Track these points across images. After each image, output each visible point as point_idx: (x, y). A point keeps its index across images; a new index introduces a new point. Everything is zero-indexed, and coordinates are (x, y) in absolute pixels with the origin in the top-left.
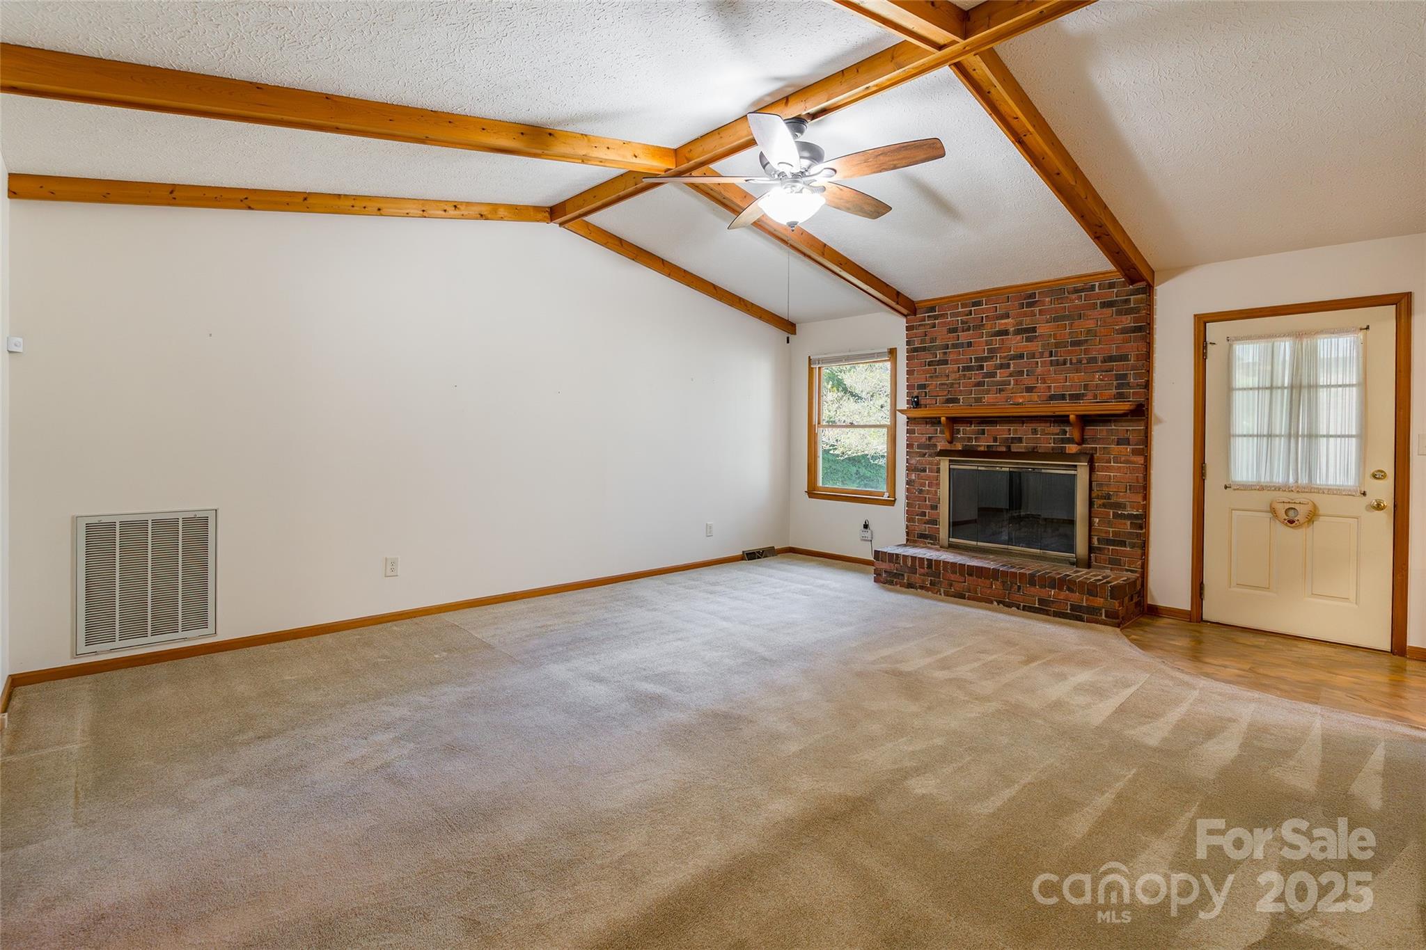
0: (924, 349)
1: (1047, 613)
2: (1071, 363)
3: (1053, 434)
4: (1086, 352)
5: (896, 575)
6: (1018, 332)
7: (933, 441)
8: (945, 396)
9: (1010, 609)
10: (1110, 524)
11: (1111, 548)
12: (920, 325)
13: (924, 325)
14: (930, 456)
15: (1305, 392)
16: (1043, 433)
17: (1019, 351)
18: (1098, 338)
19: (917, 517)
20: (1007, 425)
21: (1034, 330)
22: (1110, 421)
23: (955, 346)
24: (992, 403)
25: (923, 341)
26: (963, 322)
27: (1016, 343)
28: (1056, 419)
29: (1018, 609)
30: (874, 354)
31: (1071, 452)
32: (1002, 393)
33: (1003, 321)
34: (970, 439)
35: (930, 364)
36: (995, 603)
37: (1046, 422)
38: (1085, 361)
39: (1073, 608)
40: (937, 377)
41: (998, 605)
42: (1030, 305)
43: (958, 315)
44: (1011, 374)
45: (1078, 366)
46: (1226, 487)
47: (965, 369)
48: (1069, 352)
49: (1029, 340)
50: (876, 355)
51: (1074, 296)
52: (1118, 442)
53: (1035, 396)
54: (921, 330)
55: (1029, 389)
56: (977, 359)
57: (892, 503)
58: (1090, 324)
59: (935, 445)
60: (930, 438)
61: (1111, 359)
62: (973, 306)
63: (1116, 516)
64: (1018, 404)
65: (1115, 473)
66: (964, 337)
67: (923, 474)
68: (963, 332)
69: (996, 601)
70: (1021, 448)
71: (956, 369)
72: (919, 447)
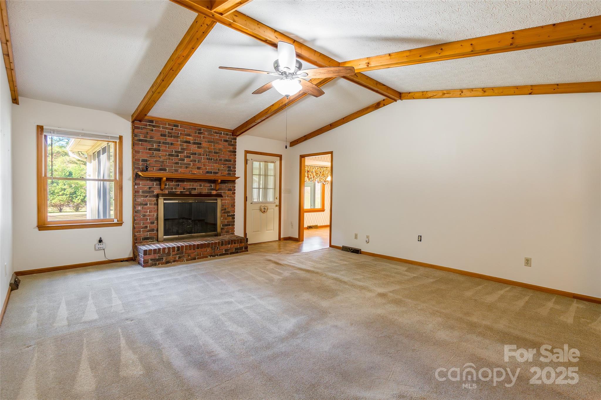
0: (146, 141)
1: (228, 254)
2: (214, 160)
3: (207, 187)
4: (219, 156)
5: (158, 260)
6: (194, 143)
7: (152, 189)
8: (159, 167)
9: (215, 257)
10: (226, 219)
11: (226, 227)
12: (143, 128)
13: (146, 128)
14: (150, 197)
15: (267, 176)
16: (204, 186)
17: (195, 152)
18: (223, 152)
19: (142, 229)
20: (189, 182)
21: (200, 144)
22: (226, 183)
23: (164, 143)
24: (182, 172)
25: (145, 137)
26: (169, 133)
27: (194, 148)
28: (209, 181)
29: (218, 256)
30: (108, 136)
31: (213, 194)
32: (187, 168)
33: (188, 137)
34: (172, 188)
35: (150, 149)
36: (209, 257)
37: (205, 182)
38: (218, 160)
39: (236, 249)
40: (154, 157)
41: (210, 257)
42: (200, 133)
43: (166, 128)
44: (191, 161)
45: (216, 161)
46: (251, 203)
47: (169, 155)
48: (213, 156)
49: (198, 147)
50: (109, 137)
51: (216, 134)
52: (228, 190)
53: (201, 171)
54: (144, 131)
55: (199, 168)
56: (176, 152)
57: (120, 224)
58: (221, 147)
59: (153, 192)
60: (150, 188)
61: (226, 160)
62: (174, 127)
63: (228, 216)
64: (194, 174)
65: (227, 201)
66: (169, 140)
67: (145, 206)
68: (169, 137)
69: (209, 256)
70: (195, 192)
71: (165, 155)
72: (143, 192)
